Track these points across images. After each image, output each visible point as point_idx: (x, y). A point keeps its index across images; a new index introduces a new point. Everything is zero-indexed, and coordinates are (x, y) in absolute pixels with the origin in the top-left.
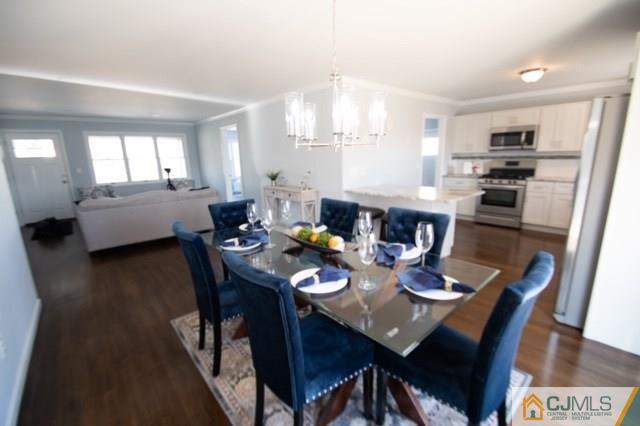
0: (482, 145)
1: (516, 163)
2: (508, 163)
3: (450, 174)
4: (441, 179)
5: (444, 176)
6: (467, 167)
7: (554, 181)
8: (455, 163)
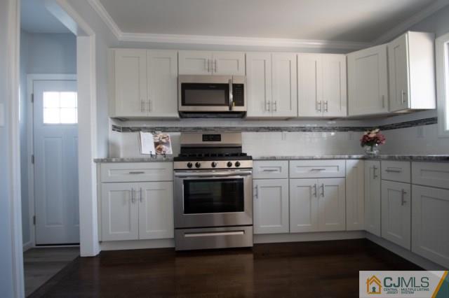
0: (166, 104)
1: (218, 138)
2: (206, 138)
3: (111, 157)
4: (94, 166)
5: (98, 161)
6: (147, 143)
7: (289, 159)
8: (119, 138)
